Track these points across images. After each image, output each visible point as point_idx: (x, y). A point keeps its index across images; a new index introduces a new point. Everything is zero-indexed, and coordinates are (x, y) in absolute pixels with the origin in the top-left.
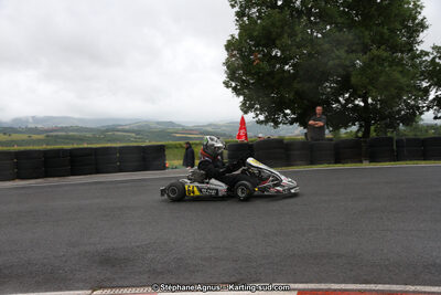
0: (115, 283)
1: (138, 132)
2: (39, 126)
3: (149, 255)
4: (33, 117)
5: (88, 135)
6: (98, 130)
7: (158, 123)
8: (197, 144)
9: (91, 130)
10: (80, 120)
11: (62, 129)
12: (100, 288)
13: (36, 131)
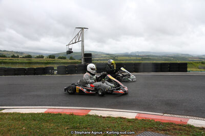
0: (171, 113)
1: (174, 57)
2: (140, 55)
3: (184, 104)
4: (138, 52)
5: (156, 58)
6: (160, 56)
7: (182, 54)
8: (198, 63)
9: (157, 56)
10: (153, 53)
11: (147, 56)
12: (166, 113)
13: (139, 56)
